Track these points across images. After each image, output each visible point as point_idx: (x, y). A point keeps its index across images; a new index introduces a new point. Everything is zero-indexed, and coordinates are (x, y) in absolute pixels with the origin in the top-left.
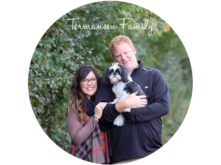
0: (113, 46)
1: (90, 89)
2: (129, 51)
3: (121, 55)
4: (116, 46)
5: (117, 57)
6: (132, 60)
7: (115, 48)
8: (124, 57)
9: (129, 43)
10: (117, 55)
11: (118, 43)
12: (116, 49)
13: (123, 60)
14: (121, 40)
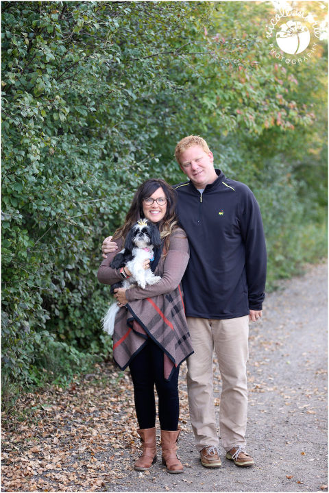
0: (179, 151)
1: (154, 212)
2: (202, 158)
3: (190, 163)
4: (183, 149)
5: (186, 166)
6: (206, 170)
7: (182, 153)
8: (195, 166)
9: (203, 146)
10: (185, 162)
11: (186, 146)
12: (184, 155)
13: (194, 171)
14: (190, 142)
